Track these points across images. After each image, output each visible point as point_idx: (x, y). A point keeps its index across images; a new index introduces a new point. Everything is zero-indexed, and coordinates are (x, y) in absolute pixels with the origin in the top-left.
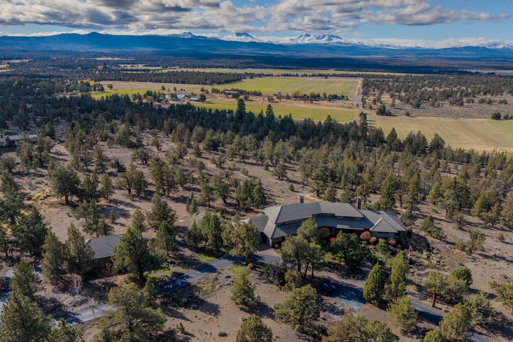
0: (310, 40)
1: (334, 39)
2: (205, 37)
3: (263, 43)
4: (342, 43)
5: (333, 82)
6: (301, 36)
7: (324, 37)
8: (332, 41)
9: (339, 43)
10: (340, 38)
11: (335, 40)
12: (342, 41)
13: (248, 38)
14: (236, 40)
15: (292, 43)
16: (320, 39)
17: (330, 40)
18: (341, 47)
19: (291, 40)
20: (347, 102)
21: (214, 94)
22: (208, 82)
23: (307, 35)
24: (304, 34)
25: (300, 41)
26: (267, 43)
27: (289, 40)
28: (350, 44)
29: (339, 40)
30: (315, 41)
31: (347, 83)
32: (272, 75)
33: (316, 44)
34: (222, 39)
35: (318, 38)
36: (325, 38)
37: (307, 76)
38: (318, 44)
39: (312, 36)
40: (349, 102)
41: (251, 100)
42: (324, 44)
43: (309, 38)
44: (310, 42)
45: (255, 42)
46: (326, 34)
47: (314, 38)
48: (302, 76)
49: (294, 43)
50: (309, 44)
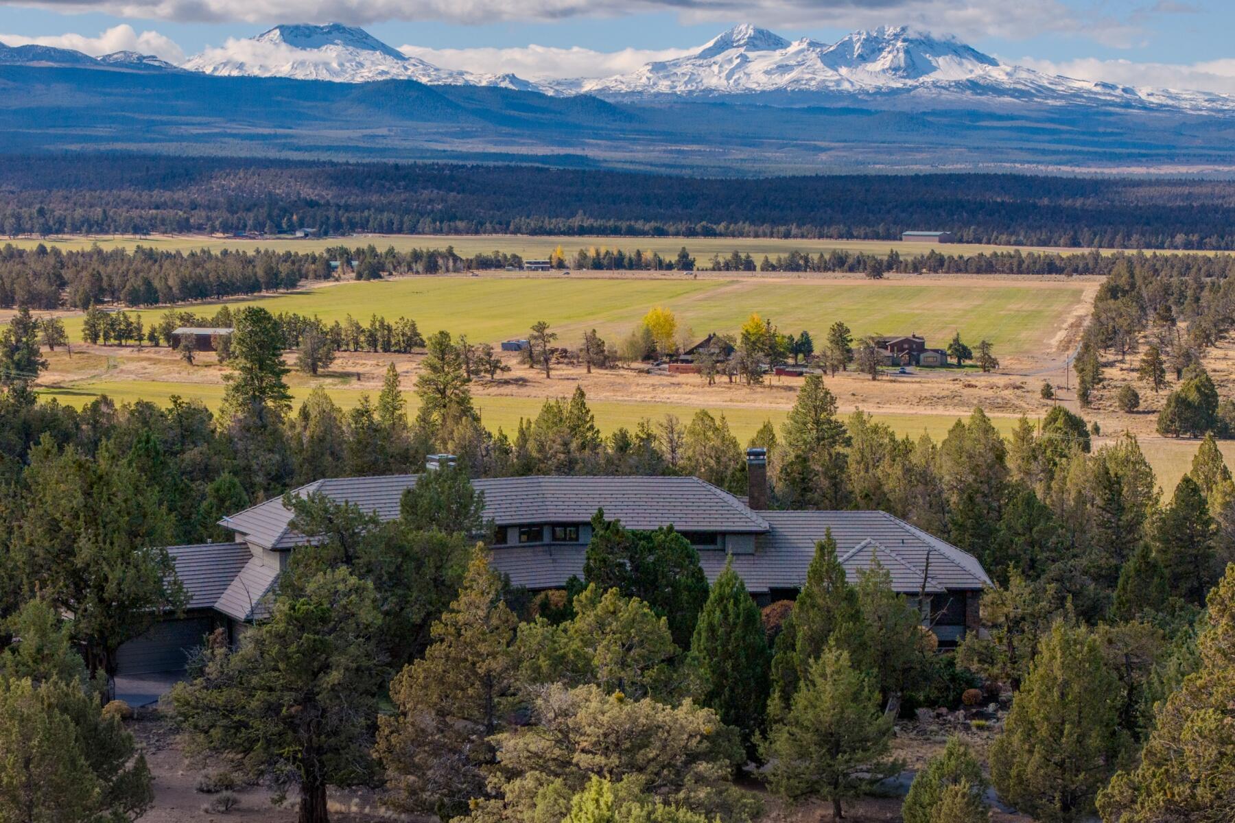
0: (783, 68)
1: (941, 61)
2: (72, 56)
3: (470, 91)
4: (997, 90)
5: (918, 292)
6: (725, 44)
7: (873, 48)
8: (928, 79)
9: (973, 86)
10: (982, 58)
11: (948, 71)
12: (997, 74)
13: (365, 55)
14: (284, 70)
15: (664, 86)
16: (850, 64)
17: (914, 67)
18: (992, 116)
19: (658, 67)
20: (982, 380)
21: (99, 350)
22: (66, 294)
23: (765, 40)
24: (745, 30)
25: (715, 79)
26: (493, 89)
27: (645, 70)
28: (1052, 94)
29: (977, 71)
30: (819, 75)
31: (1007, 295)
32: (516, 263)
33: (824, 93)
34: (189, 66)
35: (835, 58)
36: (885, 60)
37: (749, 266)
38: (841, 95)
39: (795, 47)
40: (1001, 381)
41: (345, 376)
42: (879, 92)
43: (777, 56)
44: (782, 80)
45: (411, 84)
46: (890, 31)
47: (813, 56)
48: (717, 268)
49: (681, 88)
50: (780, 91)
